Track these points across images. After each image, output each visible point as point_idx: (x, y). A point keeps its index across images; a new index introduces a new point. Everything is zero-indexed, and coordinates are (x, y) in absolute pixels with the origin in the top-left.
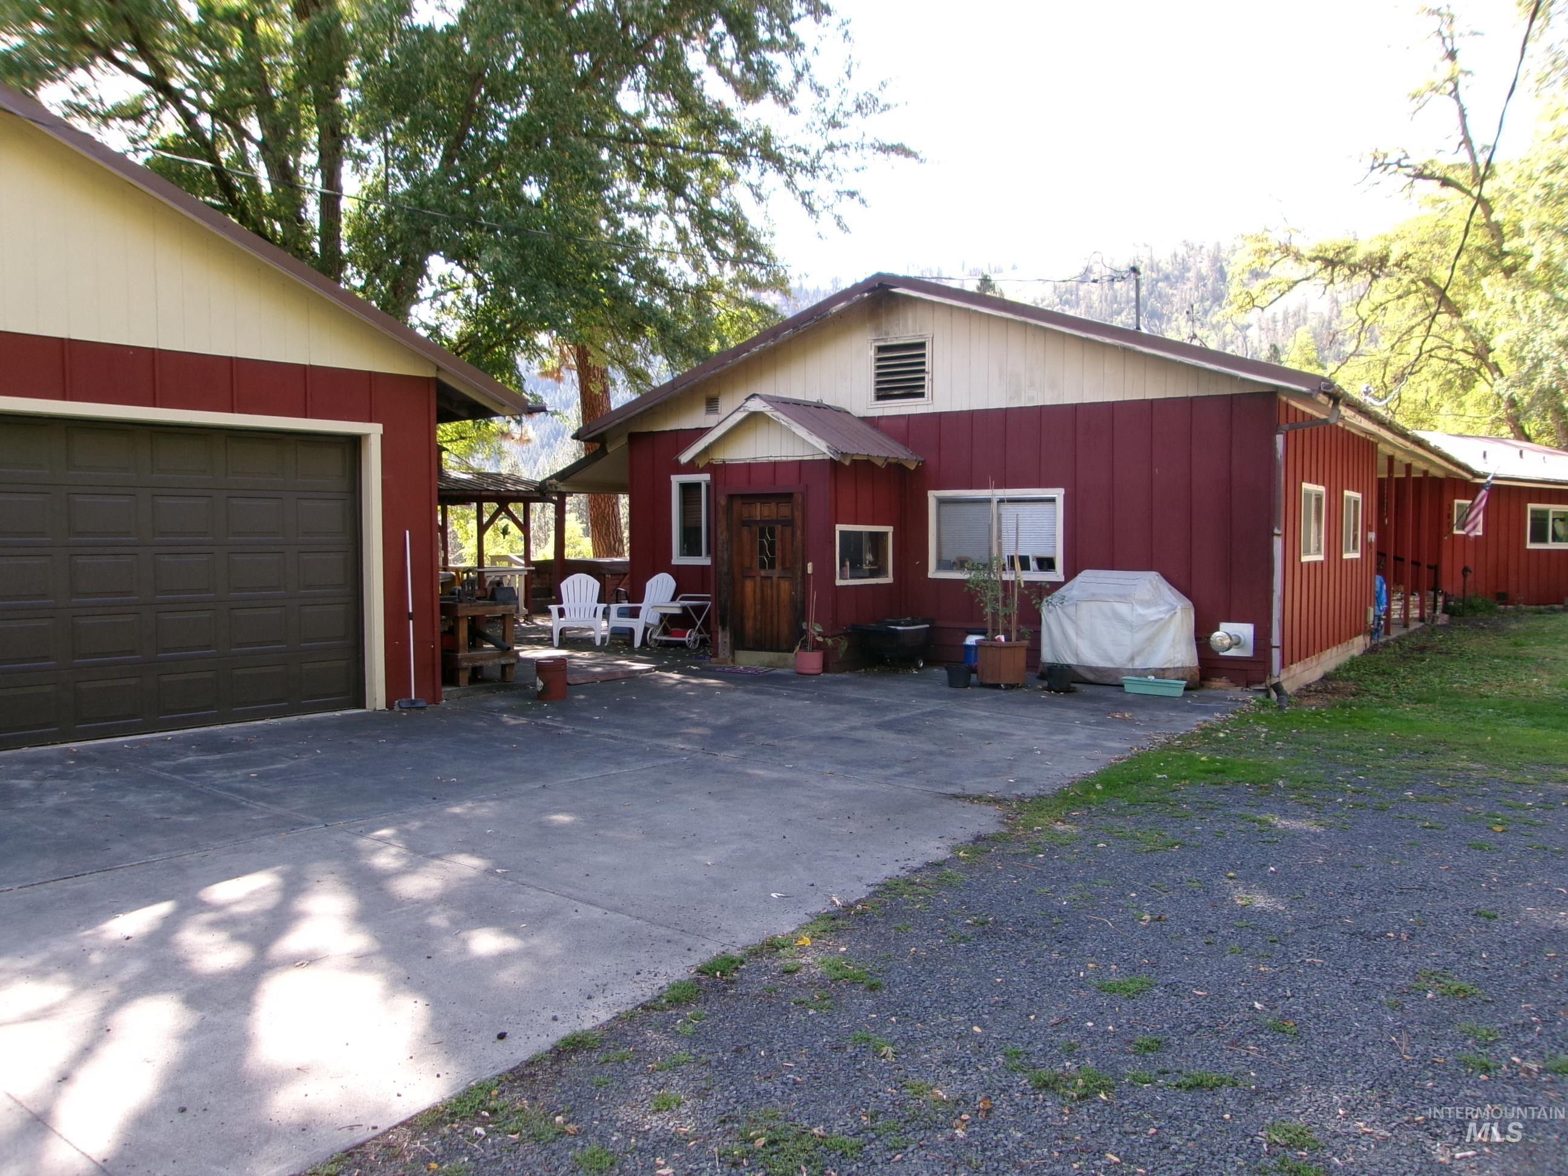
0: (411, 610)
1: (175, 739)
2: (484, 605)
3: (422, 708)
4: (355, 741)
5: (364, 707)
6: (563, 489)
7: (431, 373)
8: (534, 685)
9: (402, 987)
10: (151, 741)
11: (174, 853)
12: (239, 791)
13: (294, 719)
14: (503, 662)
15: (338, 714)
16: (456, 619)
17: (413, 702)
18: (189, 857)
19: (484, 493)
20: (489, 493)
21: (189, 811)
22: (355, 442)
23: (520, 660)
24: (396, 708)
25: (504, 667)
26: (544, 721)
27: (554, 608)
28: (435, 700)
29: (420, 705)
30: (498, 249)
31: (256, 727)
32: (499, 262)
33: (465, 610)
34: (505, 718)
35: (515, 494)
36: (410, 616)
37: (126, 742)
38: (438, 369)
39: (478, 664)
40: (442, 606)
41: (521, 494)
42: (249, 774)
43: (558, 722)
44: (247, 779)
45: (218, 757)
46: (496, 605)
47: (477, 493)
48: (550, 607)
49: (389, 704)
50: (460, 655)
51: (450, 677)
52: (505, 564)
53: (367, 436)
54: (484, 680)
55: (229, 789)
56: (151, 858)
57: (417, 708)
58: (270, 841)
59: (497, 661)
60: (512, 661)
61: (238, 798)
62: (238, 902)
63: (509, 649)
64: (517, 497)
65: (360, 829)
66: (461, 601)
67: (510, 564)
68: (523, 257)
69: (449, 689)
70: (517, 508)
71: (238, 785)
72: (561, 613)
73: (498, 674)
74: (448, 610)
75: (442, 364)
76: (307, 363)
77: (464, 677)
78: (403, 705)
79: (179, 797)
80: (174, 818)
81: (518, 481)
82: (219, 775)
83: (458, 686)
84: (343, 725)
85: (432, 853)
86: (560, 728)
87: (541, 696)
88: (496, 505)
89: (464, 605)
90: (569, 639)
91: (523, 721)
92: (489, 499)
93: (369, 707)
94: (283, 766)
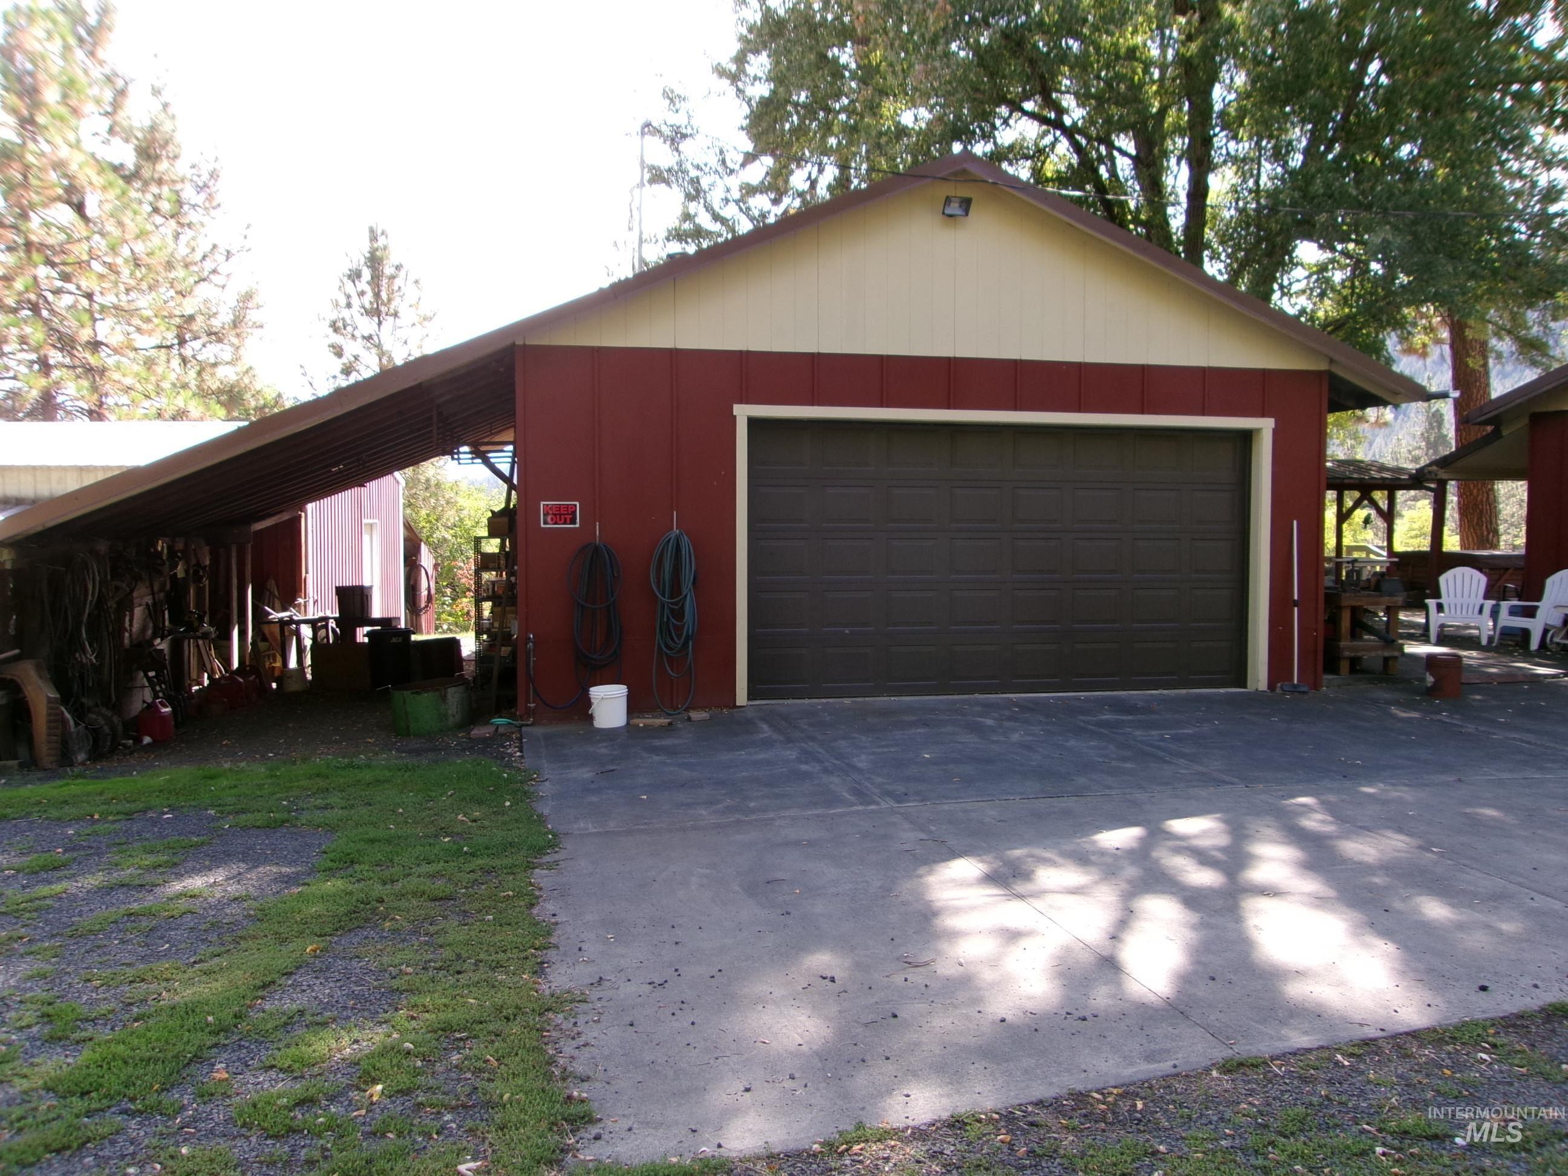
0: (1296, 597)
1: (1087, 699)
2: (1368, 596)
3: (1304, 693)
4: (1247, 716)
5: (1245, 687)
6: (1444, 476)
7: (1322, 366)
8: (1423, 680)
9: (1368, 929)
10: (1068, 698)
11: (1127, 791)
12: (1159, 748)
13: (1184, 691)
14: (1386, 654)
15: (1222, 691)
16: (1340, 608)
17: (1295, 686)
18: (1140, 796)
19: (1346, 481)
20: (1352, 481)
21: (1124, 759)
22: (1246, 437)
23: (1403, 654)
24: (1278, 691)
25: (1386, 660)
26: (1439, 717)
27: (1431, 603)
28: (1316, 686)
29: (1303, 689)
30: (1388, 227)
31: (1152, 695)
32: (1389, 242)
33: (1348, 600)
34: (1393, 710)
35: (1380, 482)
36: (1295, 604)
37: (1052, 698)
38: (1332, 361)
39: (1359, 654)
40: (1326, 595)
41: (1387, 482)
42: (1163, 735)
43: (1456, 720)
44: (1163, 740)
45: (1130, 717)
46: (1381, 596)
47: (1338, 481)
48: (1427, 601)
49: (1271, 686)
50: (1342, 644)
51: (1331, 665)
52: (1364, 555)
53: (1258, 430)
54: (1363, 672)
55: (1152, 746)
56: (1108, 792)
57: (1300, 692)
58: (1203, 793)
59: (1380, 653)
60: (1396, 654)
61: (1161, 754)
62: (1196, 837)
63: (1393, 641)
64: (1381, 485)
65: (1280, 793)
66: (1345, 591)
67: (1368, 555)
68: (1414, 234)
69: (1330, 677)
70: (1380, 496)
71: (1157, 743)
72: (1440, 608)
73: (1378, 666)
74: (1332, 600)
75: (1336, 357)
76: (1205, 365)
77: (1345, 666)
78: (1286, 688)
79: (1111, 747)
80: (1114, 763)
81: (1382, 468)
82: (1138, 733)
83: (1338, 674)
84: (1230, 700)
85: (1359, 824)
86: (1462, 727)
87: (1431, 692)
88: (1357, 494)
89: (1348, 594)
90: (1446, 636)
91: (1415, 715)
92: (1351, 487)
93: (1251, 687)
94: (1190, 731)
